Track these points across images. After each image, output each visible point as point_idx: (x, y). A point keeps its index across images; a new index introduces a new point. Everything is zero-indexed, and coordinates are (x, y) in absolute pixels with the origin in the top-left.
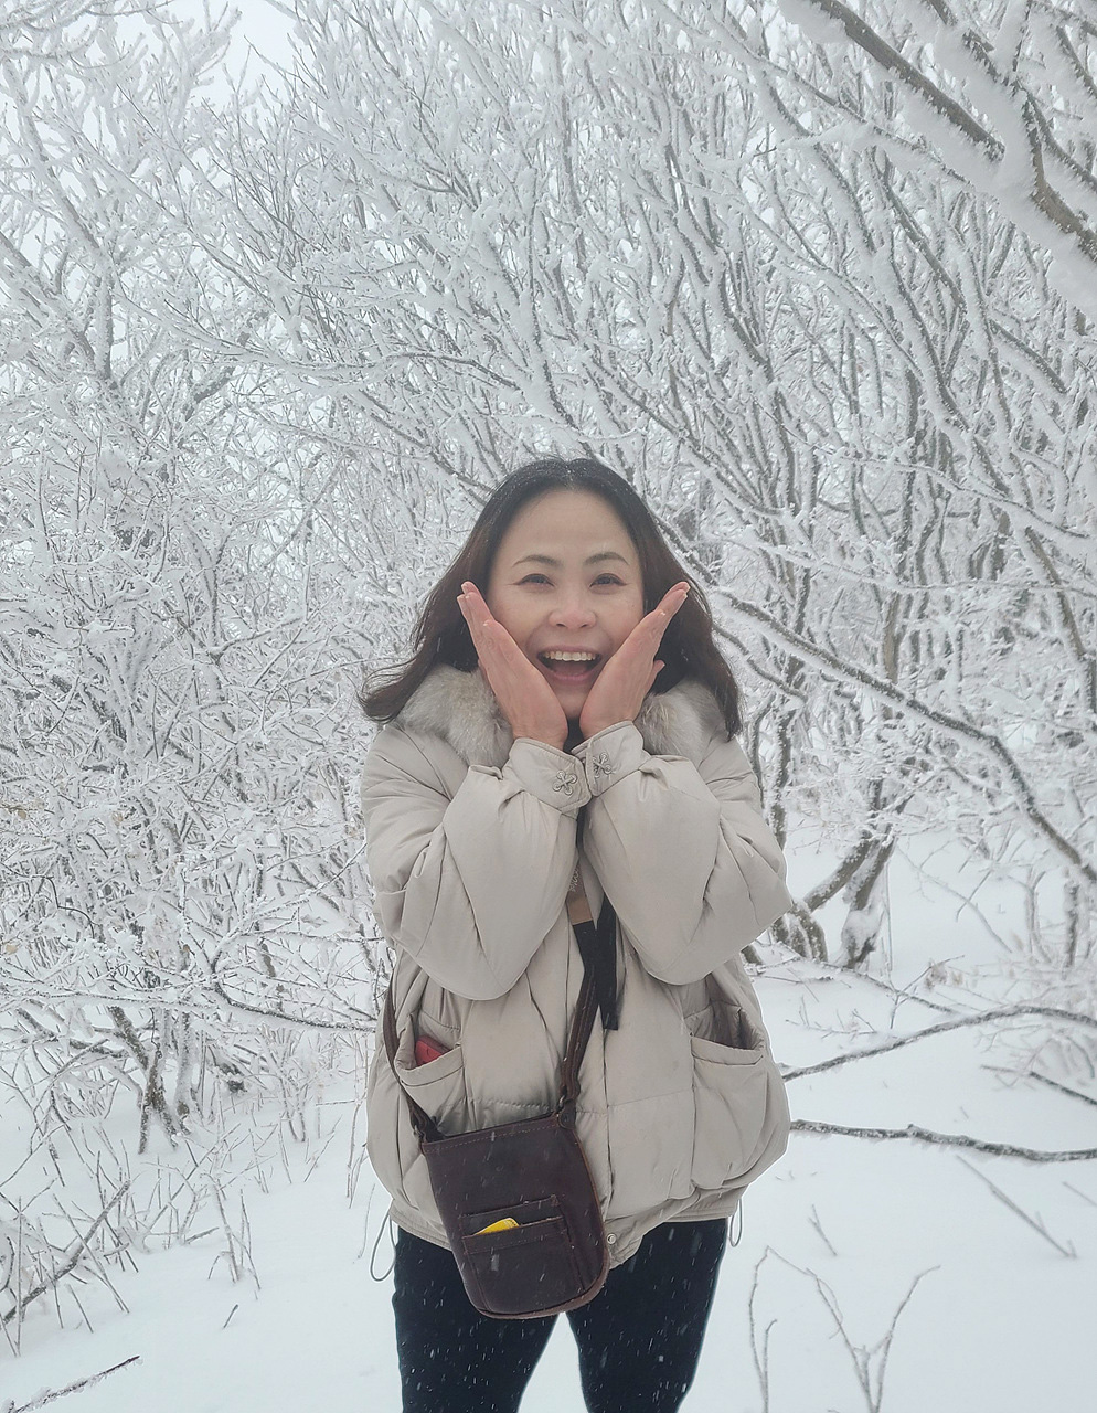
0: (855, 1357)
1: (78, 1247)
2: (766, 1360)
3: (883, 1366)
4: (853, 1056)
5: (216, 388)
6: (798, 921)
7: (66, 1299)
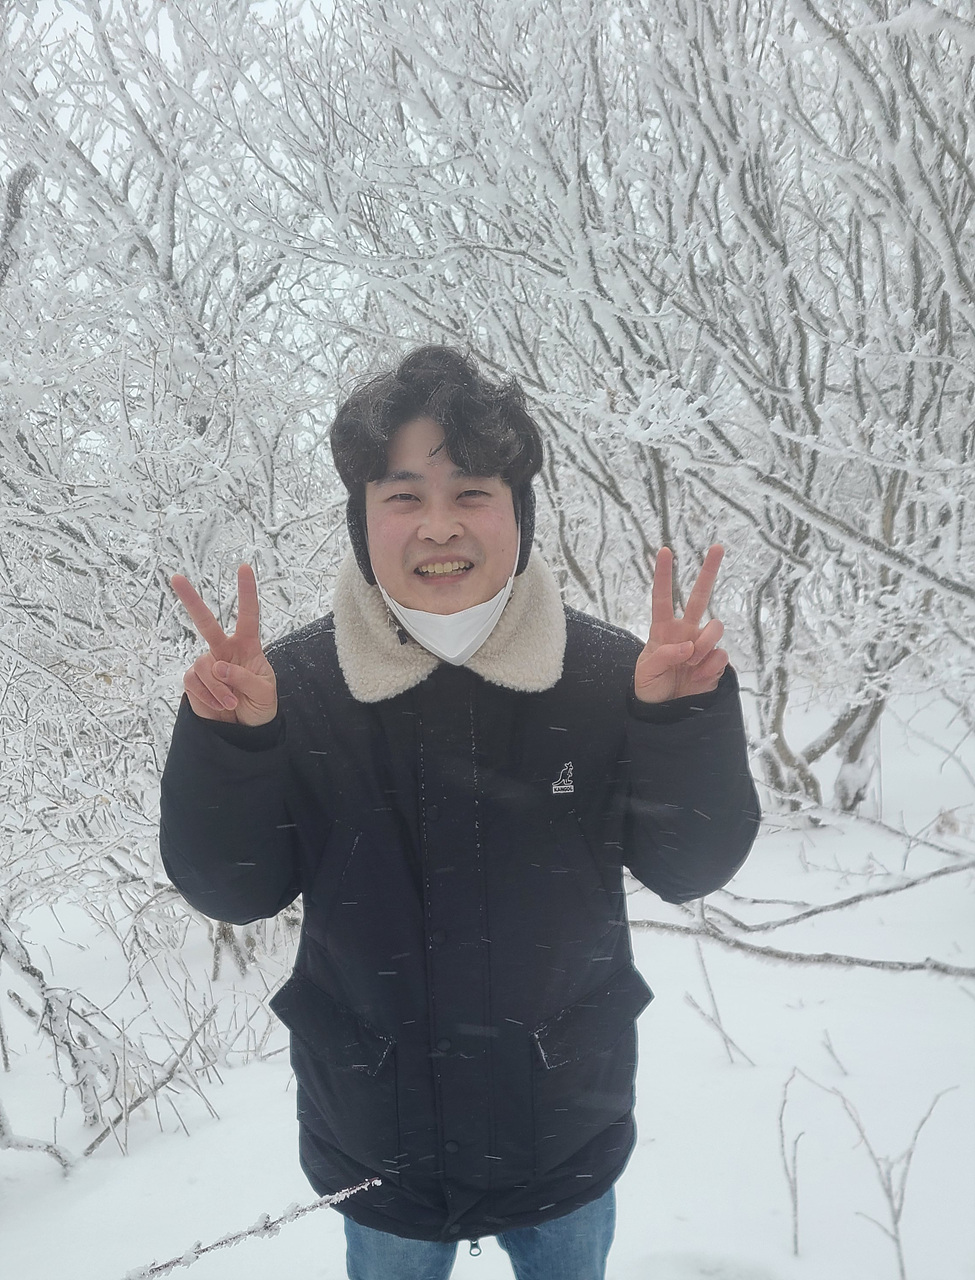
0: (878, 1166)
1: (173, 1062)
2: (795, 1167)
3: (904, 1175)
4: (869, 895)
5: (263, 287)
6: (795, 773)
7: (164, 1107)
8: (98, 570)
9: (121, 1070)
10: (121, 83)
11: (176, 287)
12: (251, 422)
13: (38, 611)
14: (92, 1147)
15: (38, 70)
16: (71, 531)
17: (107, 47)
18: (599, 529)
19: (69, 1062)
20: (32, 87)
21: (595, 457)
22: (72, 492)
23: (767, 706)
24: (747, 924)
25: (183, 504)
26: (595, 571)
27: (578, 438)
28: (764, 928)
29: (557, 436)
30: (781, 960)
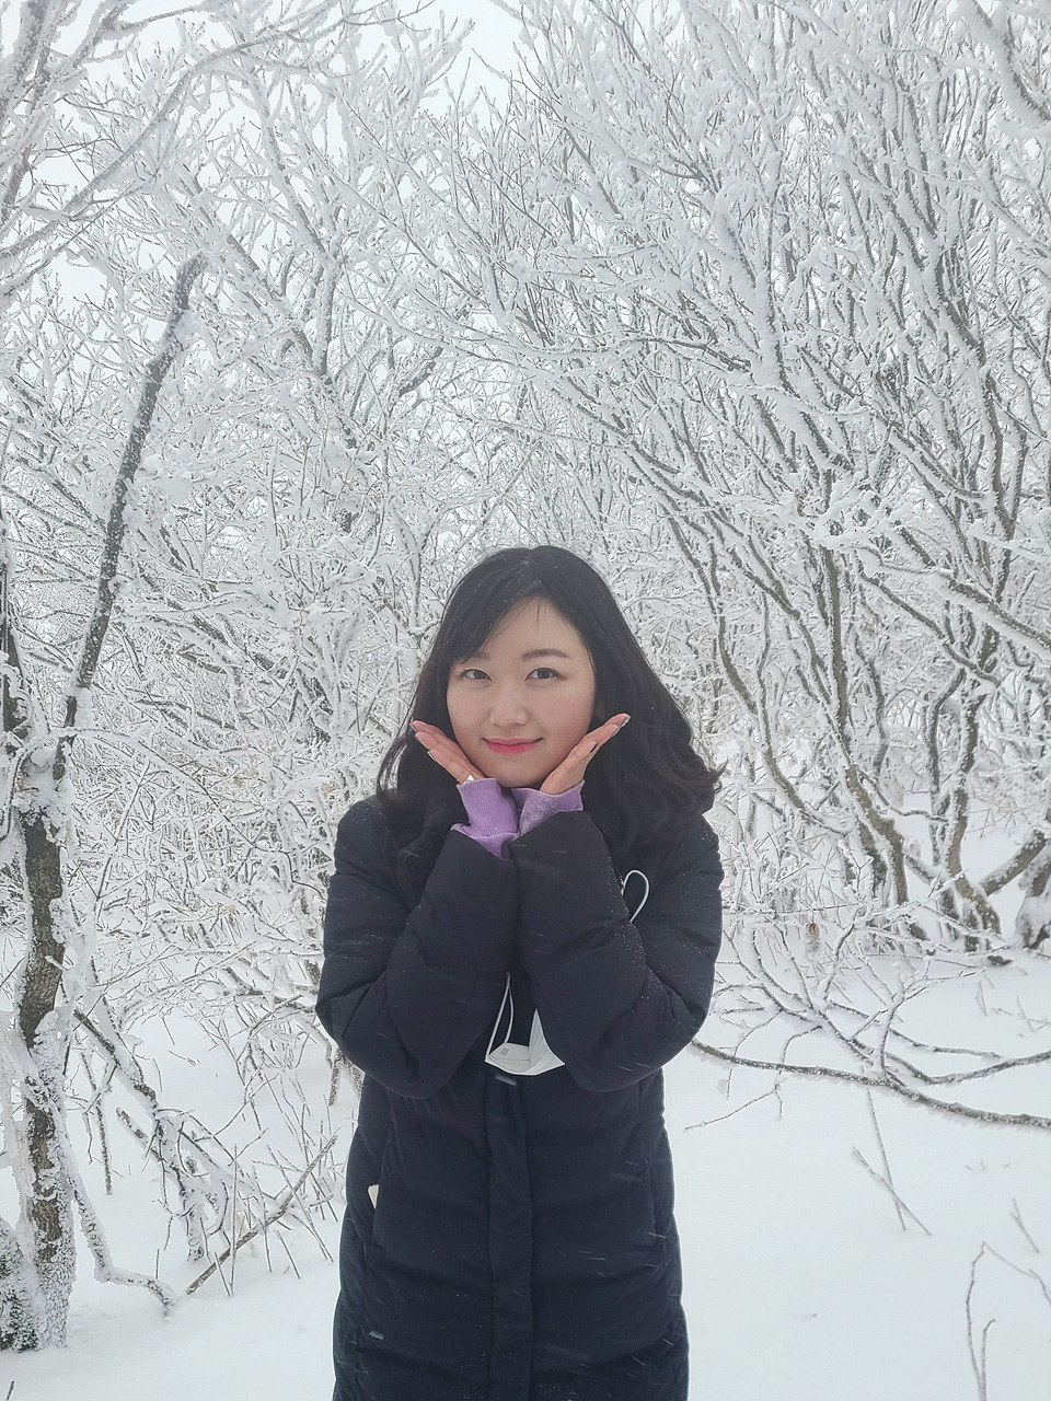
1: (287, 1196)
2: (984, 1361)
5: (416, 382)
6: (973, 905)
7: (275, 1243)
8: (235, 668)
9: (231, 1201)
10: (286, 177)
11: (329, 382)
12: (400, 519)
13: (167, 708)
14: (195, 1285)
15: (202, 165)
16: (205, 627)
17: (273, 142)
18: (763, 637)
19: (177, 1189)
20: (196, 181)
21: (762, 562)
22: (213, 588)
23: (943, 832)
24: (929, 1076)
25: (327, 603)
26: (756, 680)
27: (745, 542)
28: (949, 1080)
29: (723, 540)
30: (971, 1120)
